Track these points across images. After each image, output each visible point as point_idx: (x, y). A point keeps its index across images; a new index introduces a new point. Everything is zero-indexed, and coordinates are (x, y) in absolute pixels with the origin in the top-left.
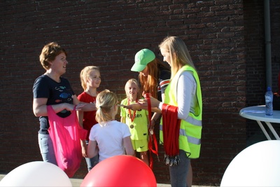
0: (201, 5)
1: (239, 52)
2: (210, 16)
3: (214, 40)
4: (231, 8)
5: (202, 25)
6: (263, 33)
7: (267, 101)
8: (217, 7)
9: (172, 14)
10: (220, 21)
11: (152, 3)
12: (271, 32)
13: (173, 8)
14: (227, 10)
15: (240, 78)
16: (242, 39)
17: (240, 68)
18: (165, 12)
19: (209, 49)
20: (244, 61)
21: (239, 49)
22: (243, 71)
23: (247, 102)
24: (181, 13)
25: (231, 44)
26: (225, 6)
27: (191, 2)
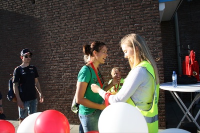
0: (137, 26)
1: (160, 52)
2: (142, 32)
4: (154, 27)
6: (175, 40)
7: (173, 79)
8: (146, 27)
9: (121, 31)
10: (148, 34)
11: (109, 26)
12: (180, 40)
13: (122, 28)
14: (151, 29)
15: (160, 67)
16: (161, 44)
17: (160, 61)
18: (117, 30)
20: (162, 57)
21: (159, 50)
22: (162, 62)
23: (165, 80)
24: (126, 31)
25: (155, 48)
26: (150, 26)
27: (131, 24)
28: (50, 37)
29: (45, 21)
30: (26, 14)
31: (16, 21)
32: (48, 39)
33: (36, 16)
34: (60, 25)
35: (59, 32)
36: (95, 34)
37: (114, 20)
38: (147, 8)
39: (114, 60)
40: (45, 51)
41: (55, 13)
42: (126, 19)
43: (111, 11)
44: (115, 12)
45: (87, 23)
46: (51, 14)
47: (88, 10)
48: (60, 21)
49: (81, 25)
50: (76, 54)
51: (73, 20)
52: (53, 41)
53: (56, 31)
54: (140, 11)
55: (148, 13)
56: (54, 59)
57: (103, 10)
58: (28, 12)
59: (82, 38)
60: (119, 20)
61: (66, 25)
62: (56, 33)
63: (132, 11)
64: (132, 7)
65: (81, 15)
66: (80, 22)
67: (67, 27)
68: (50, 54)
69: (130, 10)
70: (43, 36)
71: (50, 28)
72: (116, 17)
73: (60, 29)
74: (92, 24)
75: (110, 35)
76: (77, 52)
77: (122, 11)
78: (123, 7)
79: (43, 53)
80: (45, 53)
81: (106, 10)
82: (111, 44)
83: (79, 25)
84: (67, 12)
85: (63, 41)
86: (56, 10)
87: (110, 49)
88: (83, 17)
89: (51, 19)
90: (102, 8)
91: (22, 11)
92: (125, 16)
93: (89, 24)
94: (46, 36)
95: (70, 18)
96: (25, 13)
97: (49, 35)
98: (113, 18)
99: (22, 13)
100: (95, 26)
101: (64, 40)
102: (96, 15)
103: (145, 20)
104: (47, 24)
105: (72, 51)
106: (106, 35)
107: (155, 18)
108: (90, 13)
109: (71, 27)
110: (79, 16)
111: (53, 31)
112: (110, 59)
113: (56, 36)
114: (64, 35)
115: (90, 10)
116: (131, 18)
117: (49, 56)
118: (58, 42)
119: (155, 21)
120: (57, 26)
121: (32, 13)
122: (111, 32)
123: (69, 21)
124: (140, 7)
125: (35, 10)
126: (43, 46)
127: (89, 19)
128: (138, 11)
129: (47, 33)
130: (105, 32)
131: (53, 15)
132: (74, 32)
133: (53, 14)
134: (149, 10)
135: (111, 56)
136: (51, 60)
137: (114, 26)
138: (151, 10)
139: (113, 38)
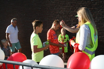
2: (96, 5)
3: (97, 14)
5: (92, 9)
9: (82, 4)
10: (99, 7)
13: (82, 2)
14: (102, 3)
18: (79, 4)
19: (95, 17)
24: (85, 4)
36: (65, 6)
39: (76, 22)
50: (52, 17)
59: (56, 8)
75: (75, 7)
76: (53, 16)
82: (75, 12)
105: (49, 16)
112: (73, 22)
130: (71, 5)
132: (51, 4)
135: (74, 20)
139: (76, 8)
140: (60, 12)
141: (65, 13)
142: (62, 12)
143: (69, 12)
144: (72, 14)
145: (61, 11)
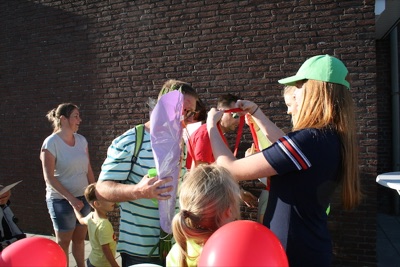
0: (323, 47)
1: (370, 104)
4: (360, 50)
8: (343, 50)
9: (288, 56)
11: (262, 43)
13: (289, 50)
14: (355, 53)
15: (370, 137)
16: (374, 88)
17: (371, 124)
18: (279, 54)
20: (375, 115)
21: (368, 101)
22: (375, 128)
24: (299, 56)
25: (359, 95)
26: (353, 49)
27: (310, 43)
28: (131, 62)
29: (120, 28)
30: (79, 13)
31: (58, 27)
32: (125, 68)
33: (102, 16)
34: (153, 38)
35: (150, 52)
36: (230, 60)
37: (273, 31)
38: (347, 7)
40: (118, 93)
41: (143, 11)
42: (299, 31)
43: (266, 13)
44: (276, 14)
45: (213, 36)
46: (135, 13)
47: (216, 7)
48: (155, 29)
49: (199, 40)
51: (183, 28)
52: (137, 72)
53: (143, 50)
54: (332, 14)
55: (348, 19)
56: (136, 110)
57: (250, 9)
58: (85, 7)
59: (200, 68)
60: (284, 32)
61: (167, 38)
62: (145, 54)
63: (313, 14)
64: (314, 5)
65: (201, 18)
66: (198, 32)
67: (168, 42)
68: (128, 100)
69: (310, 11)
70: (115, 59)
71: (132, 42)
72: (278, 25)
73: (154, 45)
74: (223, 37)
75: (263, 64)
77: (291, 12)
78: (294, 3)
79: (113, 95)
80: (118, 98)
81: (256, 10)
82: (264, 84)
83: (195, 38)
84: (169, 10)
85: (159, 72)
86: (147, 5)
87: (262, 93)
88: (205, 22)
89: (133, 25)
90: (249, 5)
91: (73, 6)
92: (298, 23)
93: (217, 38)
94: (122, 60)
95: (177, 24)
96: (79, 10)
97: (129, 59)
98: (270, 27)
99: (71, 10)
100: (231, 43)
101: (162, 70)
102: (234, 19)
103: (341, 34)
104: (125, 35)
106: (254, 63)
107: (365, 31)
108: (219, 14)
109: (178, 42)
110: (197, 21)
111: (137, 51)
113: (144, 60)
114: (160, 59)
115: (220, 9)
116: (310, 30)
117: (125, 103)
118: (147, 75)
119: (362, 38)
120: (147, 39)
121: (94, 10)
122: (266, 58)
123: (174, 30)
124: (331, 6)
125: (100, 4)
126: (115, 82)
127: (217, 26)
128: (327, 13)
129: (124, 54)
130: (252, 57)
131: (139, 16)
132: (184, 54)
133: (139, 13)
134: (351, 12)
136: (130, 111)
137: (273, 45)
138: (356, 12)
139: (268, 70)
140: (213, 83)
141: (229, 84)
142: (221, 83)
143: (243, 81)
144: (255, 90)
145: (217, 77)
